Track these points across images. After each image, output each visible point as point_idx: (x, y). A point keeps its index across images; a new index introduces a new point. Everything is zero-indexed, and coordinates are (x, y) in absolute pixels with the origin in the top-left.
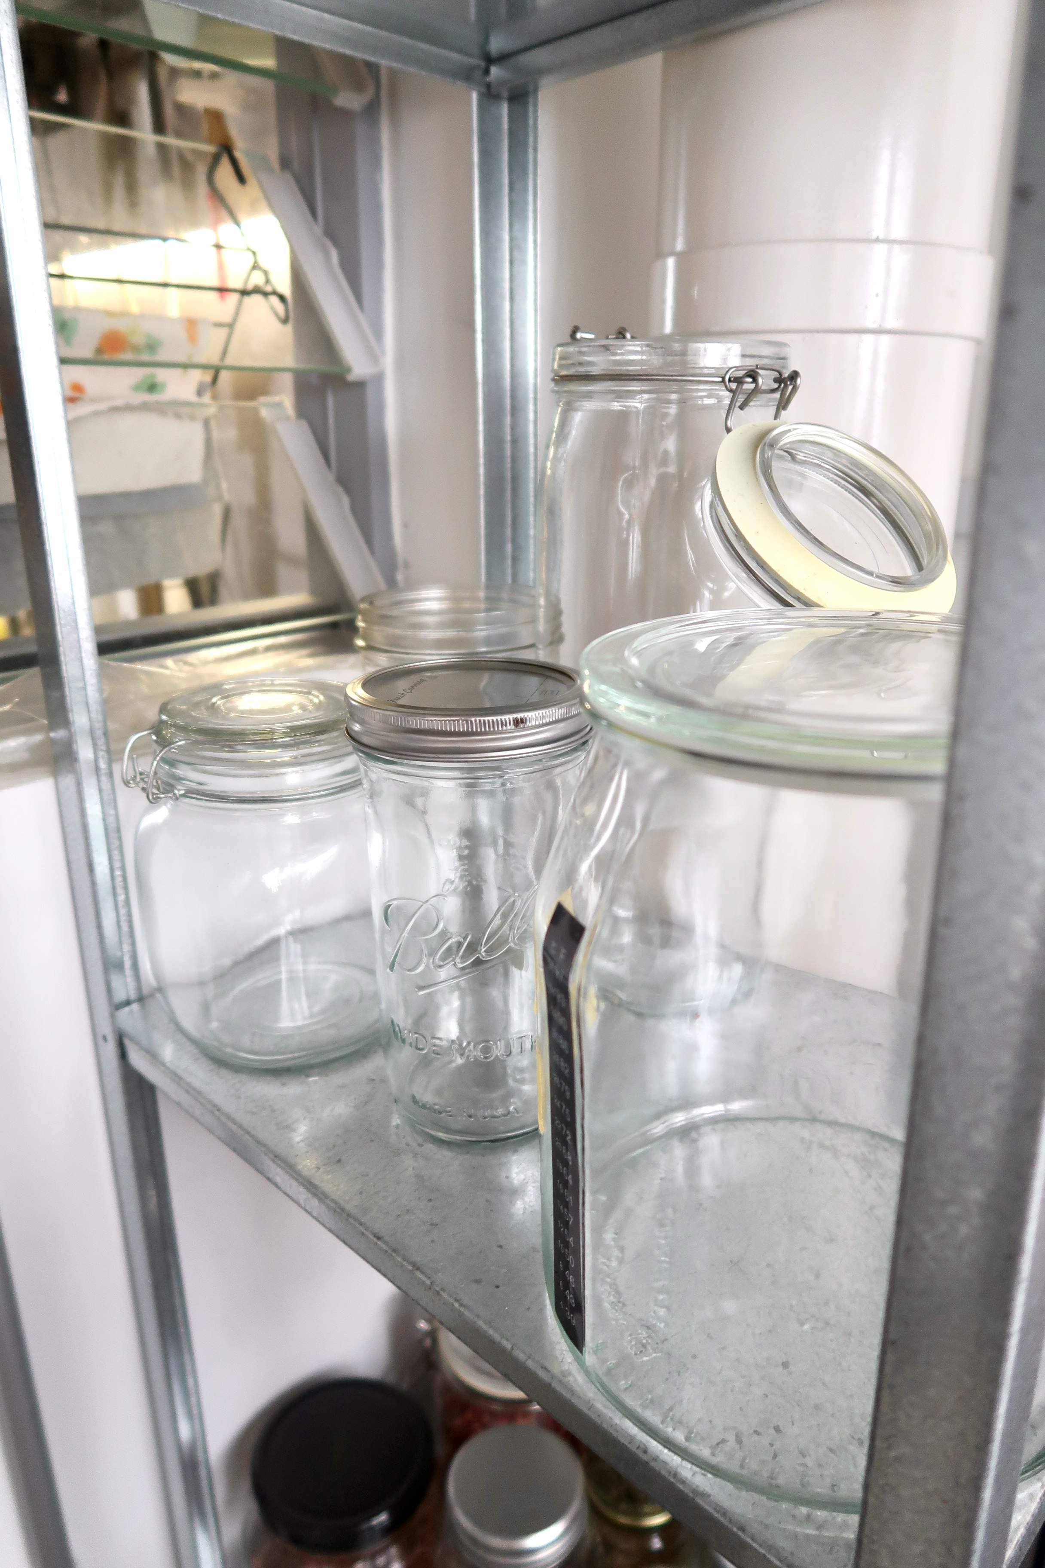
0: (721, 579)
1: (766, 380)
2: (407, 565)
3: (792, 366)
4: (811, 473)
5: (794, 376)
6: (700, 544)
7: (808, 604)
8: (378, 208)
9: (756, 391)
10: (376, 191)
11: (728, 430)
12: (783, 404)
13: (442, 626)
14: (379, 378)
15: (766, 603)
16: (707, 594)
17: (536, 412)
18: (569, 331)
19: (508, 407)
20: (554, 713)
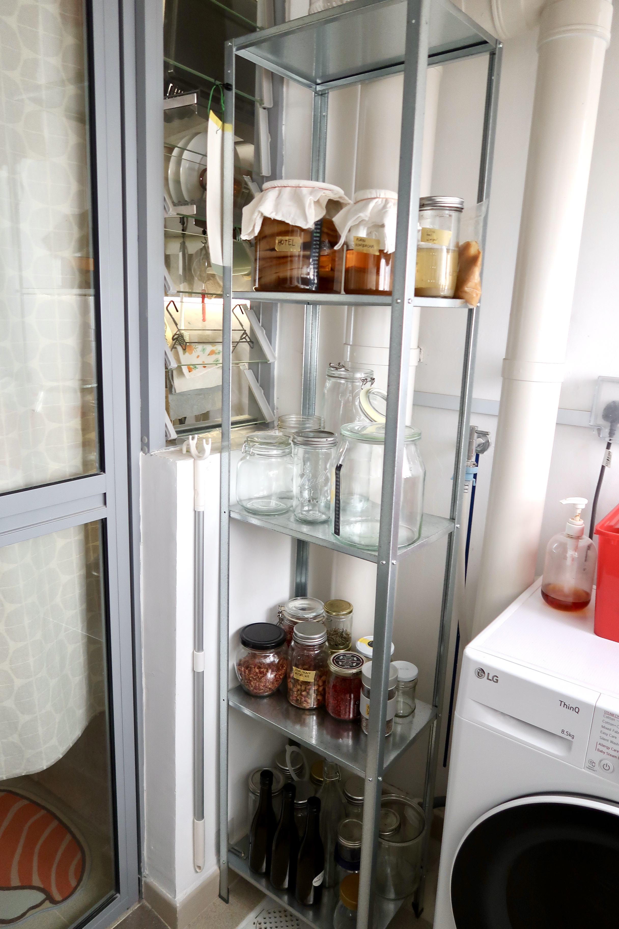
0: (360, 416)
1: (369, 379)
2: (277, 409)
3: (374, 377)
4: (377, 396)
5: (374, 379)
6: (356, 409)
7: (376, 421)
8: (276, 321)
9: (367, 382)
10: (276, 317)
11: (362, 389)
12: (372, 384)
13: (295, 424)
14: (274, 363)
15: (368, 421)
16: (357, 419)
17: (316, 374)
18: (329, 363)
19: (309, 372)
20: (332, 439)
